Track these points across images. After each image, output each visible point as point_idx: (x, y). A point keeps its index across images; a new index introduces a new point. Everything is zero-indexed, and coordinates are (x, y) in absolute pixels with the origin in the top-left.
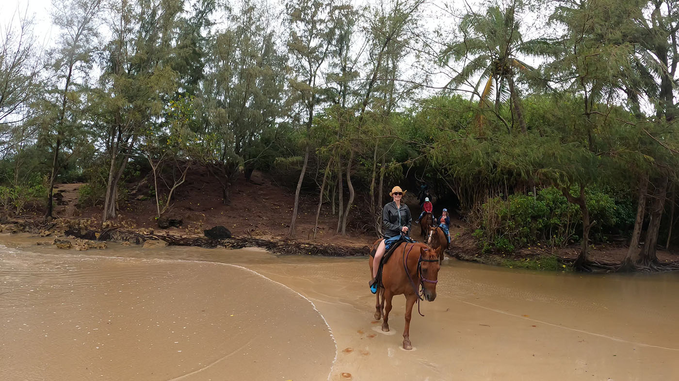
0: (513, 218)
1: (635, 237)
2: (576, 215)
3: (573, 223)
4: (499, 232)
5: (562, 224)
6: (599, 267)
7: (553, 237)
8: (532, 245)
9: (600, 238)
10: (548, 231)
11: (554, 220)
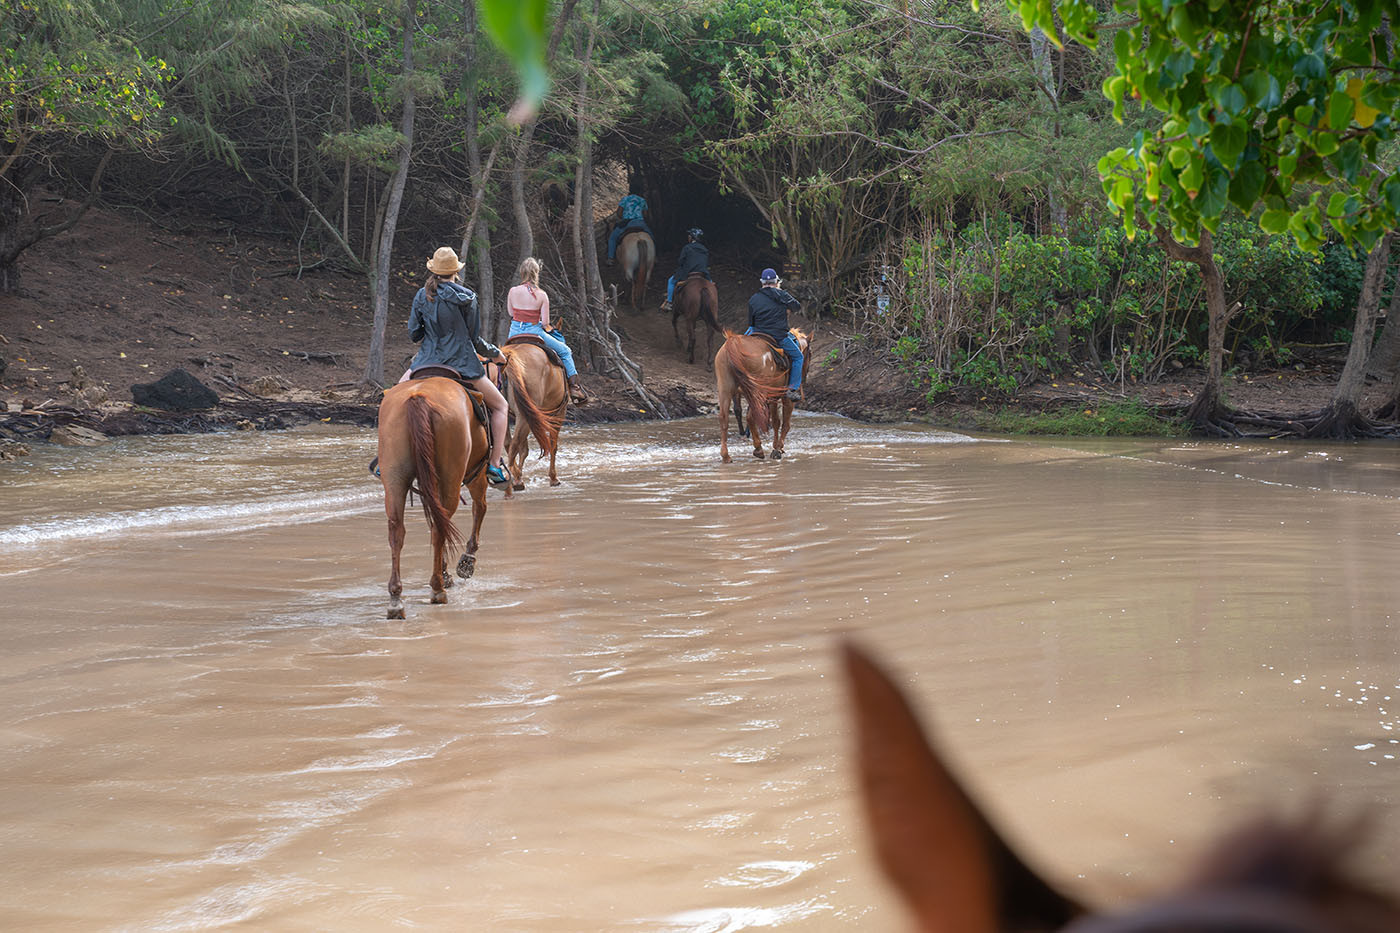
0: (1005, 299)
1: (1359, 342)
2: (1188, 287)
3: (1179, 311)
4: (965, 343)
5: (1147, 313)
6: (1258, 425)
7: (1119, 353)
8: (1060, 377)
9: (1269, 356)
10: (1105, 336)
11: (1123, 303)
